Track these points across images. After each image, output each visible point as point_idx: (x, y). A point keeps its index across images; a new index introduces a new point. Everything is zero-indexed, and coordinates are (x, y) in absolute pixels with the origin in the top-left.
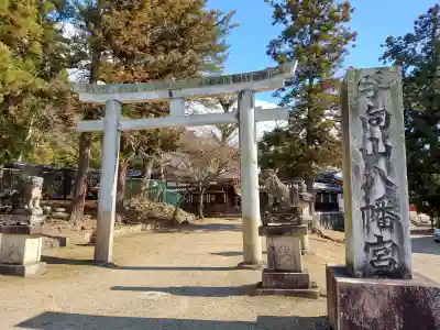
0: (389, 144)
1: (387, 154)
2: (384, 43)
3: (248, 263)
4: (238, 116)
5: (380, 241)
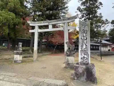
4: (64, 28)
5: (84, 57)
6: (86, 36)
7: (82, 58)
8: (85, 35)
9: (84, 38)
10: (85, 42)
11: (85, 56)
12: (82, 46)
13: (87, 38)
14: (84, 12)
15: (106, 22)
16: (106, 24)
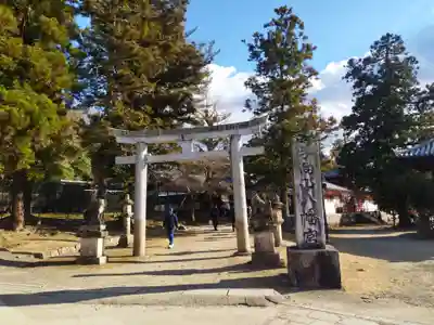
0: (314, 181)
1: (312, 187)
2: (346, 64)
3: (241, 251)
4: (230, 152)
5: (310, 231)
6: (312, 179)
7: (305, 233)
8: (308, 176)
9: (307, 184)
10: (310, 193)
11: (313, 228)
12: (304, 204)
13: (313, 185)
14: (267, 95)
15: (331, 124)
16: (330, 131)
